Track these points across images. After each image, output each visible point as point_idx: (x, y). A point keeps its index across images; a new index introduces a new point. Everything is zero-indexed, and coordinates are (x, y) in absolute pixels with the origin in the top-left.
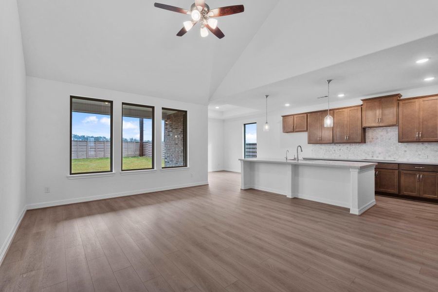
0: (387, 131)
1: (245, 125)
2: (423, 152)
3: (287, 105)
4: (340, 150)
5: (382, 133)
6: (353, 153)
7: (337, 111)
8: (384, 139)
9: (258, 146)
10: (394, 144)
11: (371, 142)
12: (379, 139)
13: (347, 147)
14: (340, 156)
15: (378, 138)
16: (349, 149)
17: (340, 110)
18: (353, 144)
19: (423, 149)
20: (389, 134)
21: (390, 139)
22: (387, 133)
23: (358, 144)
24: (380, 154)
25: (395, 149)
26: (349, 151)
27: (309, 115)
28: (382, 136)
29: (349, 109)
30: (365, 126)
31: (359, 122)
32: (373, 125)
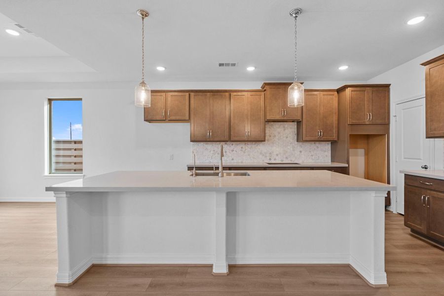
0: (284, 127)
1: (50, 100)
2: (315, 152)
3: (161, 69)
4: (233, 151)
5: (279, 130)
6: (249, 155)
7: (235, 94)
8: (282, 137)
9: (83, 146)
10: (291, 143)
11: (268, 140)
12: (277, 137)
13: (242, 148)
14: (233, 159)
15: (275, 136)
16: (244, 150)
17: (239, 94)
18: (249, 143)
19: (315, 149)
20: (286, 131)
21: (287, 138)
22: (284, 130)
23: (254, 143)
24: (277, 155)
25: (291, 149)
26: (244, 152)
27: (192, 94)
28: (279, 133)
29: (249, 93)
30: (268, 118)
31: (262, 113)
32: (278, 117)
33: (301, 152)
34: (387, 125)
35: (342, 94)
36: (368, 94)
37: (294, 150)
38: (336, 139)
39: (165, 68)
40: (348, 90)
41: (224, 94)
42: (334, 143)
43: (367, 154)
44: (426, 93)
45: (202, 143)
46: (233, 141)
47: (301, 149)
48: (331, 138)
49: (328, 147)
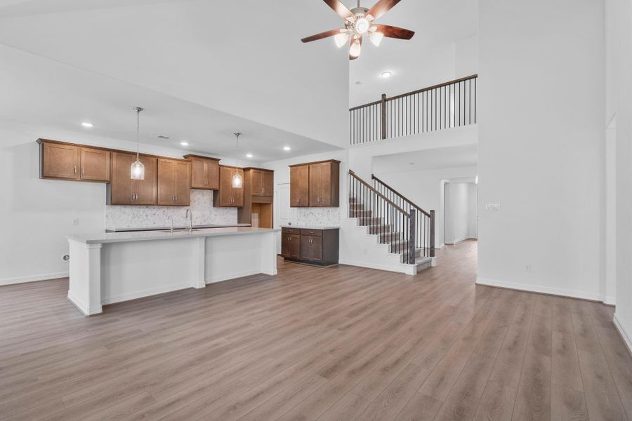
8: (201, 203)
10: (208, 208)
12: (197, 202)
17: (167, 161)
19: (226, 213)
20: (205, 197)
21: (205, 203)
25: (209, 213)
27: (114, 154)
28: (198, 199)
29: (176, 162)
30: (193, 186)
31: (188, 181)
32: (200, 186)
33: (216, 215)
34: (271, 197)
35: (247, 172)
36: (262, 175)
37: (211, 214)
38: (242, 205)
39: (94, 125)
40: (251, 171)
41: (151, 159)
42: (240, 209)
43: (260, 217)
44: (292, 179)
45: (119, 207)
46: (160, 205)
47: (216, 213)
48: (239, 205)
49: (235, 212)
